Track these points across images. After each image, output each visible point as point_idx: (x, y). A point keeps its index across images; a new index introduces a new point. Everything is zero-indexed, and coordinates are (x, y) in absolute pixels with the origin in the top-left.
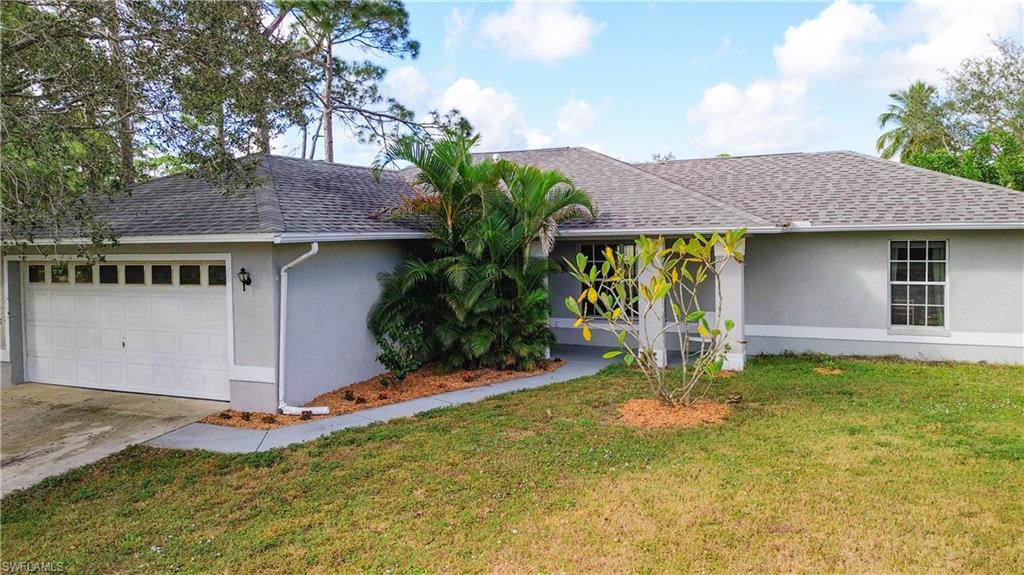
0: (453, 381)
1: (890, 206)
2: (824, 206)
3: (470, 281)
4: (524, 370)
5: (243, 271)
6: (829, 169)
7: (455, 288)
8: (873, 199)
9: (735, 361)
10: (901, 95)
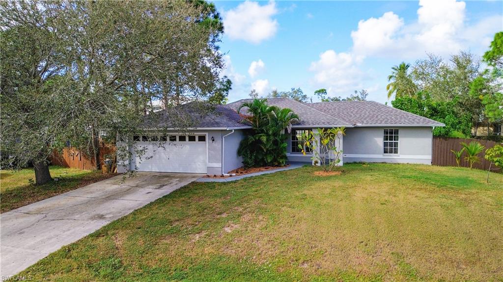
0: (262, 169)
1: (384, 119)
2: (365, 119)
3: (268, 140)
4: (280, 166)
5: (213, 137)
6: (367, 107)
7: (263, 143)
8: (379, 117)
9: (341, 164)
10: (396, 68)
